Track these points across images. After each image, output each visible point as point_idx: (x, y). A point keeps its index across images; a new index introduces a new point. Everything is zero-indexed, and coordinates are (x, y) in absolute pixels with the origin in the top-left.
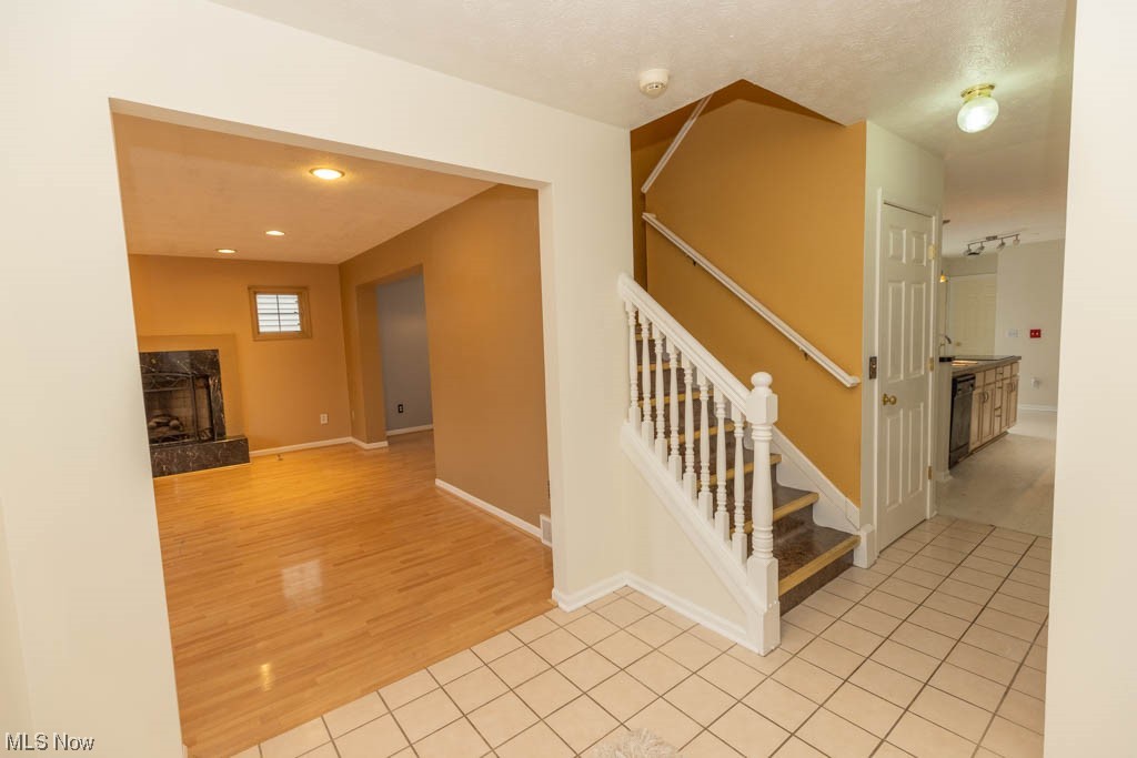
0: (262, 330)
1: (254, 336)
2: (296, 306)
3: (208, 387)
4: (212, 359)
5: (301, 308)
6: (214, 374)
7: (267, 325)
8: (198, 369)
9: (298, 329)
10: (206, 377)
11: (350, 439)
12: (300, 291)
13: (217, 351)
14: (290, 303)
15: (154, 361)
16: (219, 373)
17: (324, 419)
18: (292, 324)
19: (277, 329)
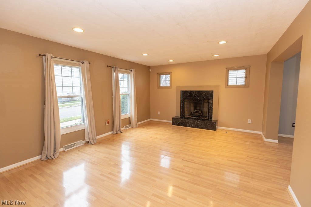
0: (229, 84)
1: (226, 86)
2: (244, 74)
3: (209, 102)
4: (211, 94)
5: (246, 75)
6: (211, 99)
7: (231, 82)
8: (207, 97)
9: (244, 84)
10: (209, 100)
11: (260, 133)
12: (247, 68)
13: (213, 91)
14: (242, 73)
15: (196, 93)
16: (213, 98)
17: (249, 121)
18: (241, 82)
19: (235, 84)
